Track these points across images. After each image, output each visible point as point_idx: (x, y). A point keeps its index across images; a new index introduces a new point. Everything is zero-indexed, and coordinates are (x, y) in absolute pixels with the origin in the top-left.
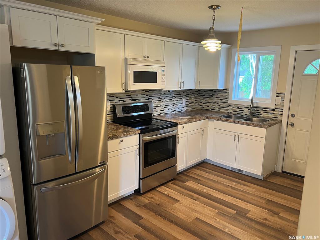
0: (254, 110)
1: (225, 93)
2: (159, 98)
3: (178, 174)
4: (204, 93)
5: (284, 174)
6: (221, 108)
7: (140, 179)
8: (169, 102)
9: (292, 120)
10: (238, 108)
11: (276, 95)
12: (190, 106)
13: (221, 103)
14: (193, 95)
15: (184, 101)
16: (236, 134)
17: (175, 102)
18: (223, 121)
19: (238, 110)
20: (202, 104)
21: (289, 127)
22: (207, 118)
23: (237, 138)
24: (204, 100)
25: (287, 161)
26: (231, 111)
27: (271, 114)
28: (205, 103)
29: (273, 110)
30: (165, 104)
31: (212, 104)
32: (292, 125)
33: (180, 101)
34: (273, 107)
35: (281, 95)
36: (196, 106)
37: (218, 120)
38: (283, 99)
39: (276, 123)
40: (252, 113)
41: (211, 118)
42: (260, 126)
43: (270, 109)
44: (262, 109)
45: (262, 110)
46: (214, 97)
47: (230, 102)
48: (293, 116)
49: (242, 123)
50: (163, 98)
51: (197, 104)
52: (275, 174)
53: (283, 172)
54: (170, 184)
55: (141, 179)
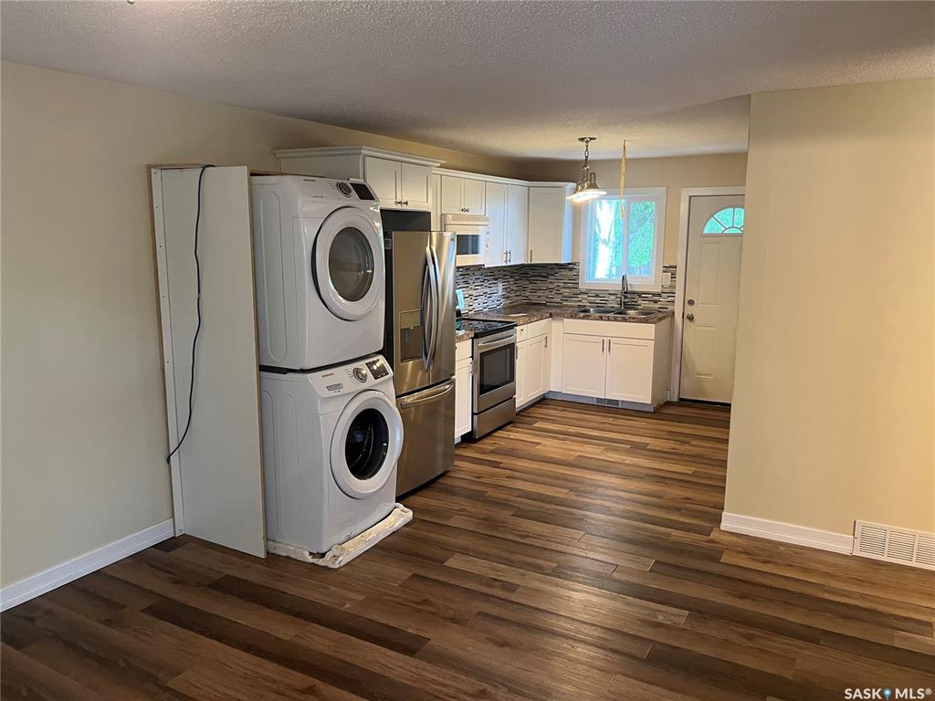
0: (626, 297)
1: (571, 269)
2: (467, 282)
3: (518, 414)
4: (531, 273)
5: (683, 402)
6: (566, 298)
7: (473, 414)
8: (481, 291)
9: (690, 310)
10: (597, 296)
11: (662, 269)
12: (508, 298)
13: (564, 290)
14: (512, 277)
15: (500, 287)
16: (605, 339)
17: (488, 290)
18: (580, 318)
19: (598, 300)
20: (527, 294)
21: (686, 321)
22: (551, 316)
23: (607, 346)
24: (531, 286)
25: (685, 380)
26: (585, 303)
27: (656, 302)
28: (534, 291)
29: (659, 295)
30: (474, 293)
31: (547, 293)
32: (691, 318)
33: (494, 289)
34: (659, 290)
35: (670, 269)
36: (517, 298)
37: (572, 317)
38: (673, 276)
39: (664, 318)
40: (625, 303)
41: (557, 315)
42: (646, 321)
43: (654, 295)
44: (639, 294)
45: (640, 297)
46: (551, 279)
47: (582, 287)
48: (691, 302)
49: (615, 320)
50: (471, 282)
51: (518, 294)
52: (668, 404)
53: (681, 400)
54: (508, 427)
55: (476, 414)
